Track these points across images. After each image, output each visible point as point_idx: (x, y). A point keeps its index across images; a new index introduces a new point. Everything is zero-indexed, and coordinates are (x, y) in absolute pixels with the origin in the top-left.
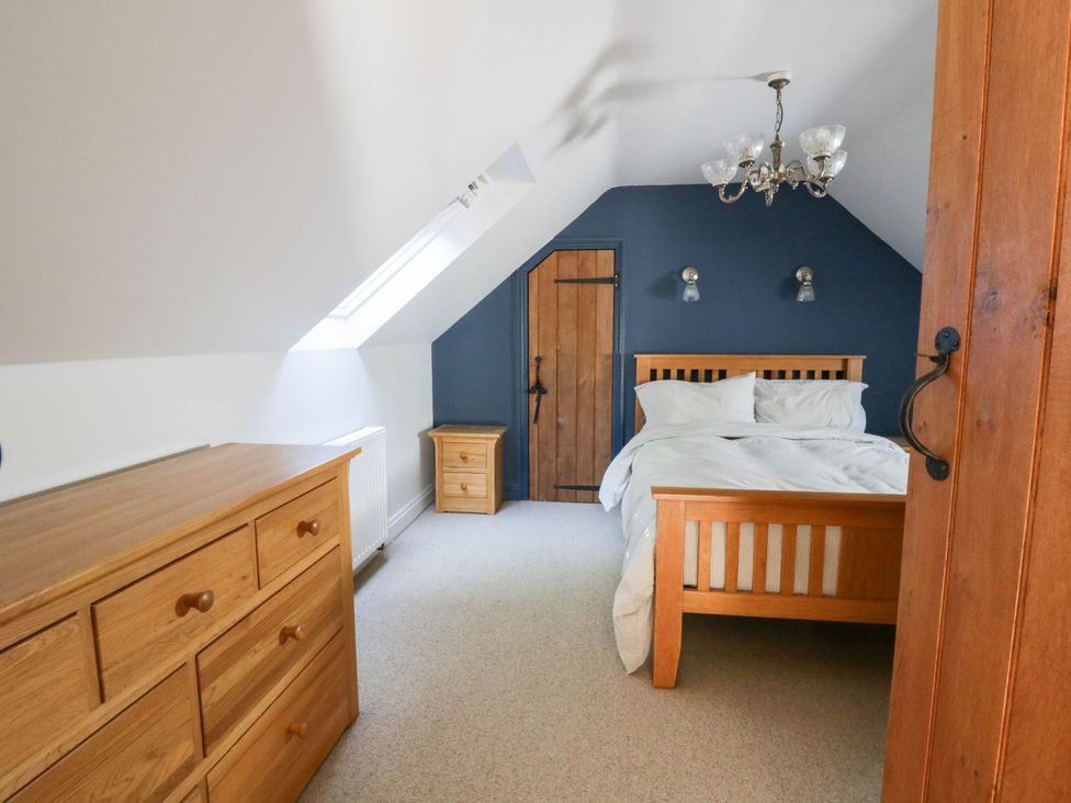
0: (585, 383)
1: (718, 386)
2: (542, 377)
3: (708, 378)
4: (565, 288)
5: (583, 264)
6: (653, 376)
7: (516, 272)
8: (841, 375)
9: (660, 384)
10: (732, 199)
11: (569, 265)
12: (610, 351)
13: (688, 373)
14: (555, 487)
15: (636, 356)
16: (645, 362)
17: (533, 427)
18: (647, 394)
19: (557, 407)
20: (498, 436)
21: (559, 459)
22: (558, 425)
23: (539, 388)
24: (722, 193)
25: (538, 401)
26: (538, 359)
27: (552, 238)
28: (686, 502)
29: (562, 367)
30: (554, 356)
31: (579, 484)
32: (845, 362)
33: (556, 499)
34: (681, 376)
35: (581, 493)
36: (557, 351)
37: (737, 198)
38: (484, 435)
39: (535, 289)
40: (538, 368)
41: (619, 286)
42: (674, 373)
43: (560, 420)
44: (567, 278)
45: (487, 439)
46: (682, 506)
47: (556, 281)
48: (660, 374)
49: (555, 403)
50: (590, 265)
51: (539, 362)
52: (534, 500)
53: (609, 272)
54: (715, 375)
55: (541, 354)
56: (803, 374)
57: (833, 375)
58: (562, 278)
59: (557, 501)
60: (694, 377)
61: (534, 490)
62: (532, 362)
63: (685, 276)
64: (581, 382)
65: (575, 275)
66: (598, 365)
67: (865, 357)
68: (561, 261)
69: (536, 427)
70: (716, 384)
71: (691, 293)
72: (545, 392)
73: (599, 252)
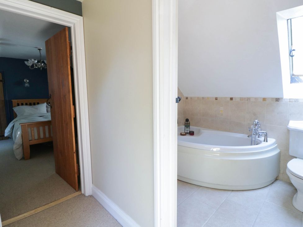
1: (37, 106)
3: (34, 104)
6: (18, 105)
9: (21, 107)
10: (32, 69)
12: (3, 99)
13: (28, 104)
16: (15, 101)
18: (16, 109)
24: (30, 67)
28: (28, 125)
34: (26, 104)
37: (33, 69)
41: (4, 82)
42: (24, 104)
46: (27, 125)
48: (20, 104)
60: (30, 104)
63: (25, 81)
70: (36, 105)
71: (27, 85)
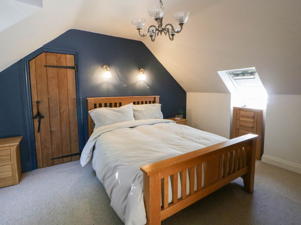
0: (64, 111)
2: (40, 111)
4: (50, 70)
5: (59, 59)
6: (95, 106)
7: (21, 59)
8: (154, 102)
9: (98, 109)
11: (52, 59)
14: (52, 159)
15: (88, 99)
16: (91, 101)
17: (38, 135)
19: (50, 123)
20: (18, 143)
21: (53, 147)
22: (51, 132)
23: (39, 116)
25: (39, 122)
26: (38, 102)
27: (42, 46)
29: (51, 105)
30: (47, 100)
31: (64, 155)
32: (155, 98)
33: (53, 164)
34: (106, 105)
35: (65, 159)
36: (48, 98)
38: (8, 145)
39: (34, 69)
40: (38, 106)
41: (77, 71)
42: (103, 105)
43: (52, 129)
44: (51, 65)
45: (10, 146)
47: (45, 66)
48: (98, 105)
49: (49, 122)
50: (63, 60)
51: (38, 104)
52: (40, 168)
53: (72, 64)
54: (118, 105)
55: (39, 100)
56: (144, 102)
57: (152, 102)
58: (49, 65)
59: (53, 165)
61: (40, 163)
62: (34, 104)
63: (104, 68)
64: (62, 111)
65: (55, 64)
66: (70, 104)
67: (159, 96)
68: (48, 58)
69: (39, 134)
70: (121, 108)
72: (43, 117)
73: (67, 55)
